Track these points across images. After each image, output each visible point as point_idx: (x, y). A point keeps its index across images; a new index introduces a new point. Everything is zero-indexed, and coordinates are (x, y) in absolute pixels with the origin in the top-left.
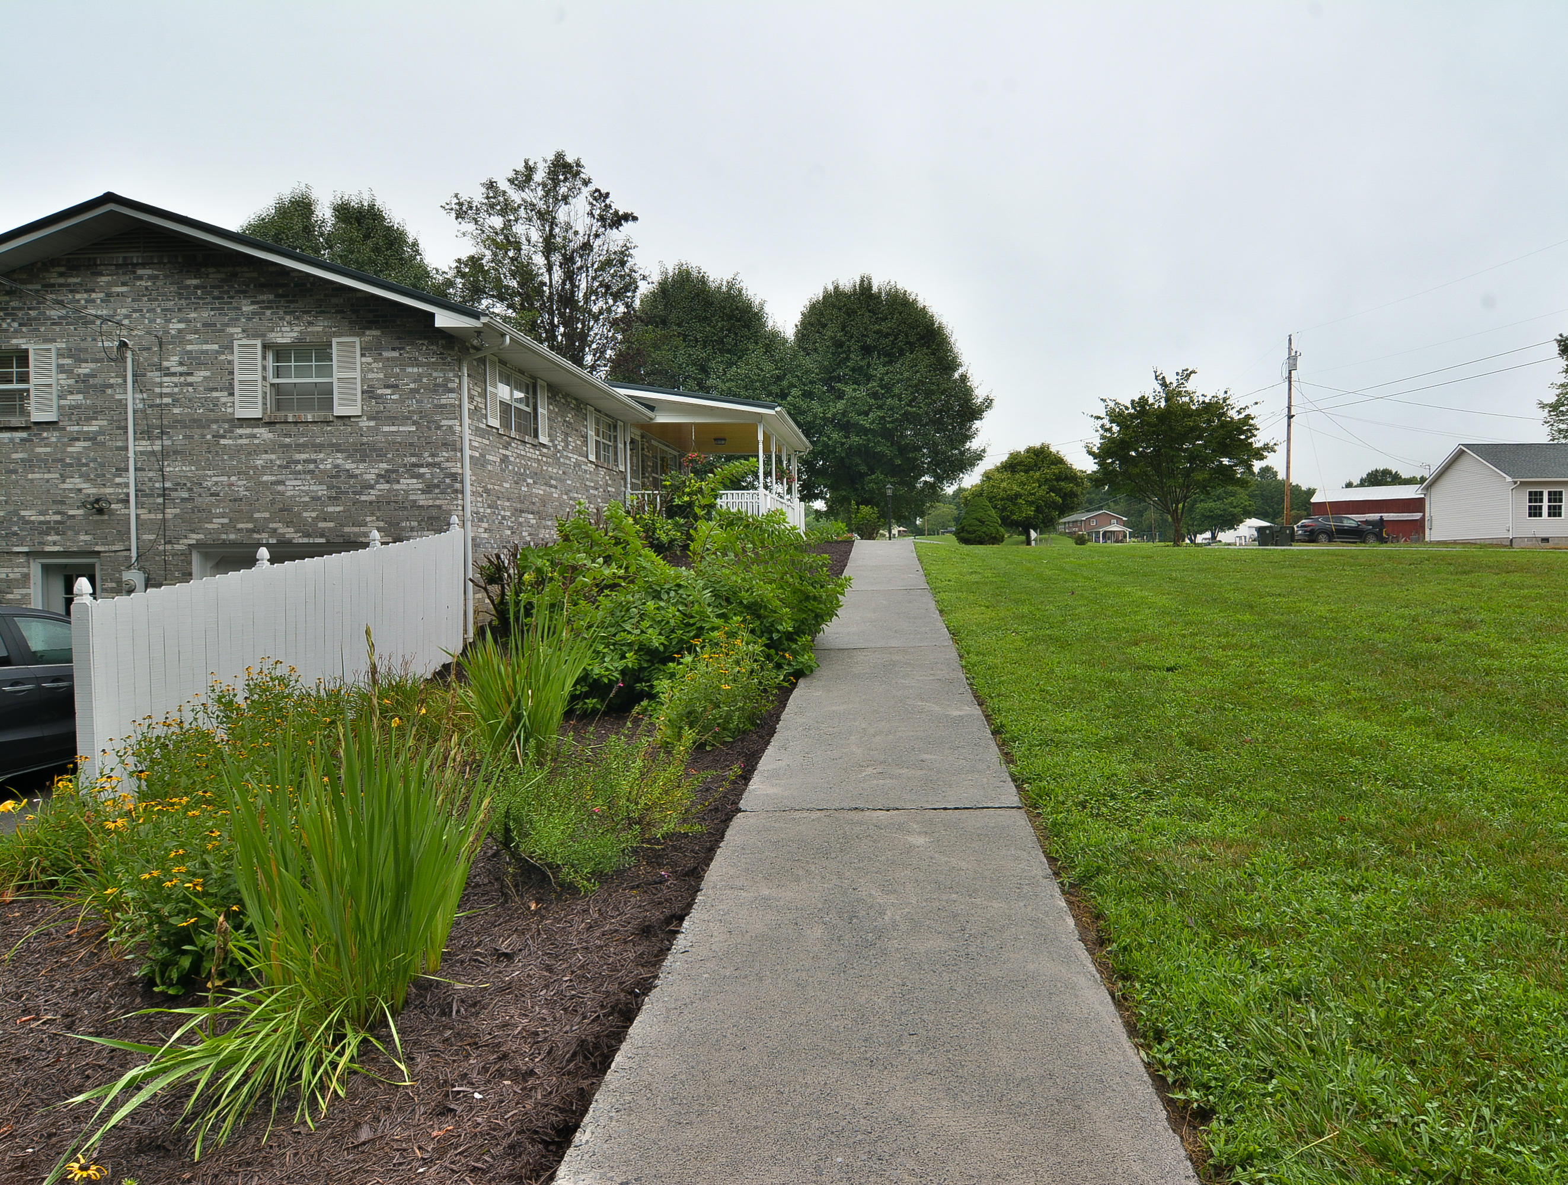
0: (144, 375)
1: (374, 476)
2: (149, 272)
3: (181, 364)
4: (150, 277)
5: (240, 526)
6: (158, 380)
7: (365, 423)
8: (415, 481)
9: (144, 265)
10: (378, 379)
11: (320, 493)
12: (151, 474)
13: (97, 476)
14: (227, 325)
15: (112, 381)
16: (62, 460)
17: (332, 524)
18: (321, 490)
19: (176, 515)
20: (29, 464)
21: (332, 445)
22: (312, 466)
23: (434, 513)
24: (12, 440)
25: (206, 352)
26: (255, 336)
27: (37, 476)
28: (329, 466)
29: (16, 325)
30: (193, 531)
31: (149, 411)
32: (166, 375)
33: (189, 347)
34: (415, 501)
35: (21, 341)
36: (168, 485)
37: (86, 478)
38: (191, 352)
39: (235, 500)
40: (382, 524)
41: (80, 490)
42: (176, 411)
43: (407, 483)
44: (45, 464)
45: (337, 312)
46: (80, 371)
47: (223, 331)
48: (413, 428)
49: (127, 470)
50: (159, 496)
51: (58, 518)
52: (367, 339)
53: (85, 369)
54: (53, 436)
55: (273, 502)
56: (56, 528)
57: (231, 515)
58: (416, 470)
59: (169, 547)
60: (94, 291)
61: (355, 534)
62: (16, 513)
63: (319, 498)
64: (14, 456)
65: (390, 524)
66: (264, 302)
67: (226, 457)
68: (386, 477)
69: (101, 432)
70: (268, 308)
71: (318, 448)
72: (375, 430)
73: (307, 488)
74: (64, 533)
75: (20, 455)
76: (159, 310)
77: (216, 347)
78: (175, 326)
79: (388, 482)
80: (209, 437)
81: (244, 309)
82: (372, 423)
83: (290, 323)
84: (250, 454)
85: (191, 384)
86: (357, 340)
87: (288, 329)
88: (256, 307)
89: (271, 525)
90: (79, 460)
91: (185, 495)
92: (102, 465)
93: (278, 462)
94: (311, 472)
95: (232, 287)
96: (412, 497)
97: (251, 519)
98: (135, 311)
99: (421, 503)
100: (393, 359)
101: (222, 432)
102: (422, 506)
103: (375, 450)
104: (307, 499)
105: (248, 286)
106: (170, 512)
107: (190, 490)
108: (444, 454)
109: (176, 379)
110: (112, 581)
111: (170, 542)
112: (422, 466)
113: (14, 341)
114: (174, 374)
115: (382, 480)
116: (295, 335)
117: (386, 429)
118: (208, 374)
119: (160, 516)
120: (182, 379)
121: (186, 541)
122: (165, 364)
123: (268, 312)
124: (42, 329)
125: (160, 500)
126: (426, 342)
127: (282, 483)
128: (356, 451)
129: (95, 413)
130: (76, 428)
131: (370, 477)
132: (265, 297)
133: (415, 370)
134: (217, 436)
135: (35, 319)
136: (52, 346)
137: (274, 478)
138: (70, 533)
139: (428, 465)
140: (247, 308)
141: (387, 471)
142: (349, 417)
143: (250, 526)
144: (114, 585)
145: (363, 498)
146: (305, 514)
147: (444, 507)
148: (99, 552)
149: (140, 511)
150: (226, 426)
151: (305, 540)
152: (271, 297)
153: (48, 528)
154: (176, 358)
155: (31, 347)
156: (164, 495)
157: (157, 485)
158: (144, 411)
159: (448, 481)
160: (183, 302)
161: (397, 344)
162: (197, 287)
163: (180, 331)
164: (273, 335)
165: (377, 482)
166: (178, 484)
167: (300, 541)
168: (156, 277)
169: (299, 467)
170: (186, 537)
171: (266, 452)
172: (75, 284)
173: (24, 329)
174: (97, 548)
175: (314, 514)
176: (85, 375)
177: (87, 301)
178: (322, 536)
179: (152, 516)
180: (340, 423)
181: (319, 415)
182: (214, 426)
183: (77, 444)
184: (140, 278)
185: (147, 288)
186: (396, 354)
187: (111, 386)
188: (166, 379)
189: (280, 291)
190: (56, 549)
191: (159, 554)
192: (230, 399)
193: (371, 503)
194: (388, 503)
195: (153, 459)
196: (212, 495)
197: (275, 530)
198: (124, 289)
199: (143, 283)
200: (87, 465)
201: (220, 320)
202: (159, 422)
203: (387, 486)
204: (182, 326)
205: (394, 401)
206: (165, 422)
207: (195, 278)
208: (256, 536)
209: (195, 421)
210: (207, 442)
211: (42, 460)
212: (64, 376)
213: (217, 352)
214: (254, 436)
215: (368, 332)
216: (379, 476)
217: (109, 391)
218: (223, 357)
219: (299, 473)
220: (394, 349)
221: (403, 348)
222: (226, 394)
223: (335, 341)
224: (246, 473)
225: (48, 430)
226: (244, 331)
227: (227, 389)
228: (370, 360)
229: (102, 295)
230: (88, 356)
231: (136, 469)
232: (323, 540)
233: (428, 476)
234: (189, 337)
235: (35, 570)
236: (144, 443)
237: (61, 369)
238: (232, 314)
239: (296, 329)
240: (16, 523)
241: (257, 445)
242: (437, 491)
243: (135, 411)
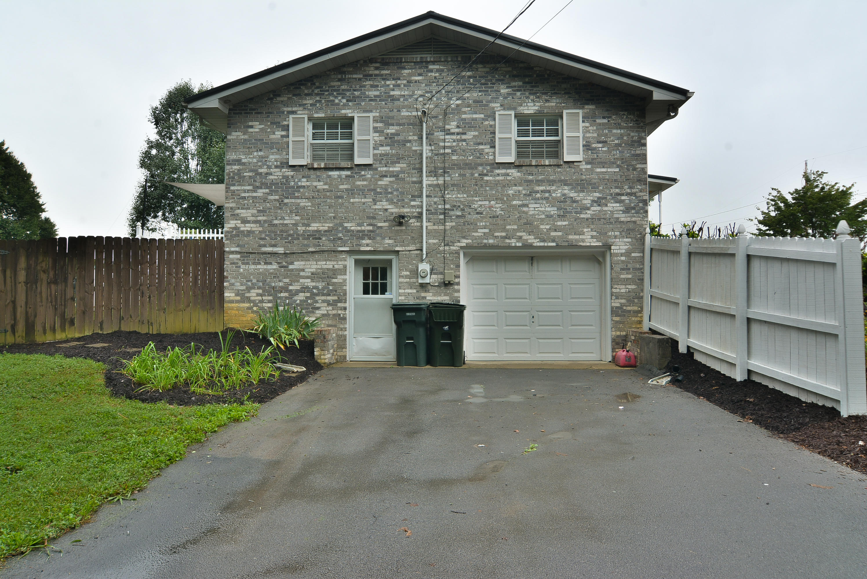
0: (433, 134)
1: (590, 202)
2: (437, 67)
3: (458, 127)
4: (438, 71)
5: (497, 234)
6: (442, 137)
7: (584, 166)
8: (618, 205)
9: (433, 63)
10: (593, 138)
11: (552, 213)
12: (436, 199)
13: (398, 200)
14: (491, 102)
15: (410, 138)
16: (374, 190)
17: (560, 234)
18: (553, 211)
19: (452, 227)
20: (351, 192)
21: (561, 181)
22: (547, 195)
24: (340, 176)
25: (475, 119)
26: (510, 109)
27: (357, 200)
28: (559, 195)
29: (344, 101)
30: (464, 238)
31: (436, 158)
32: (448, 134)
33: (464, 116)
34: (618, 218)
35: (348, 111)
36: (447, 206)
37: (391, 201)
38: (465, 119)
39: (494, 217)
40: (595, 233)
41: (386, 210)
42: (454, 158)
43: (612, 206)
44: (362, 192)
45: (565, 93)
46: (389, 131)
47: (488, 105)
48: (617, 170)
49: (421, 196)
50: (441, 214)
51: (371, 228)
52: (586, 111)
53: (392, 130)
54: (368, 174)
55: (520, 218)
56: (370, 235)
57: (491, 227)
58: (619, 197)
59: (447, 248)
60: (399, 79)
61: (577, 239)
62: (341, 225)
63: (552, 216)
64: (341, 187)
65: (601, 233)
66: (515, 87)
67: (488, 188)
68: (598, 202)
69: (402, 171)
70: (518, 91)
71: (552, 182)
72: (591, 170)
73: (543, 209)
74: (374, 239)
75: (345, 187)
76: (443, 92)
77: (483, 116)
78: (454, 102)
79: (599, 205)
80: (476, 175)
81: (502, 91)
82: (589, 166)
83: (533, 101)
84: (504, 186)
85: (465, 140)
86: (580, 111)
87: (532, 104)
88: (510, 90)
89: (518, 234)
90: (386, 190)
91: (459, 213)
92: (402, 193)
93: (524, 192)
94: (546, 199)
95: (494, 77)
96: (616, 216)
97: (504, 230)
98: (427, 92)
99: (622, 219)
100: (603, 124)
101: (485, 171)
102: (623, 222)
103: (591, 184)
104: (543, 216)
105: (505, 76)
106: (449, 224)
107: (463, 210)
108: (639, 187)
109: (454, 137)
110: (406, 270)
111: (448, 245)
112: (623, 195)
113: (344, 112)
114: (453, 134)
115: (595, 204)
116: (536, 108)
117: (598, 170)
118: (476, 133)
119: (441, 227)
120: (459, 137)
121: (459, 244)
122: (447, 127)
123: (518, 94)
124: (363, 104)
125: (442, 217)
126: (626, 113)
127: (526, 205)
128: (578, 184)
129: (398, 159)
130: (385, 169)
131: (587, 202)
132: (517, 84)
133: (619, 131)
134: (482, 175)
135: (358, 97)
136: (371, 115)
137: (520, 203)
138: (378, 238)
139: (628, 194)
140: (504, 91)
141: (599, 198)
142: (574, 162)
143: (504, 234)
144: (407, 273)
145: (582, 216)
146: (542, 227)
147: (638, 222)
148: (398, 251)
149: (429, 224)
150: (488, 168)
151: (542, 244)
152: (521, 83)
153: (362, 235)
154: (455, 123)
155: (355, 115)
156: (444, 214)
157: (440, 207)
158: (431, 158)
159: (641, 205)
160: (460, 86)
161: (606, 114)
162: (470, 77)
163: (458, 105)
164: (522, 108)
165: (592, 206)
166: (455, 206)
167: (538, 244)
168: (442, 70)
169: (538, 195)
170: (459, 241)
171: (516, 185)
172: (386, 74)
173: (350, 104)
174: (397, 249)
175: (548, 227)
176: (391, 134)
177: (394, 86)
178: (553, 241)
179: (436, 227)
180: (566, 166)
181: (553, 161)
182: (480, 168)
183: (385, 179)
184: (431, 71)
185: (435, 77)
186: (606, 121)
187: (410, 141)
188: (447, 137)
189: (527, 80)
190: (368, 249)
191: (440, 252)
192: (492, 150)
193: (587, 219)
194: (599, 219)
195: (437, 189)
196: (478, 213)
197: (521, 237)
198: (420, 78)
199: (433, 74)
200: (391, 193)
201: (485, 99)
202: (442, 165)
203: (599, 208)
204: (459, 102)
205: (604, 152)
206: (447, 165)
208: (507, 241)
209: (466, 164)
210: (475, 179)
211: (360, 190)
212: (377, 134)
213: (484, 119)
214: (508, 175)
215: (587, 107)
216: (593, 201)
217: (408, 145)
218: (487, 123)
219: (538, 199)
220: (604, 118)
221: (610, 117)
222: (489, 146)
223: (565, 112)
224: (502, 199)
225: (365, 170)
226: (502, 106)
227: (489, 144)
228: (588, 124)
229: (405, 82)
230: (394, 122)
231: (427, 196)
232: (554, 244)
233: (627, 201)
234: (464, 109)
235: (350, 263)
236: (432, 179)
237: (376, 130)
238: (494, 95)
239: (537, 104)
240: (341, 232)
241: (510, 181)
242: (633, 211)
243: (427, 158)
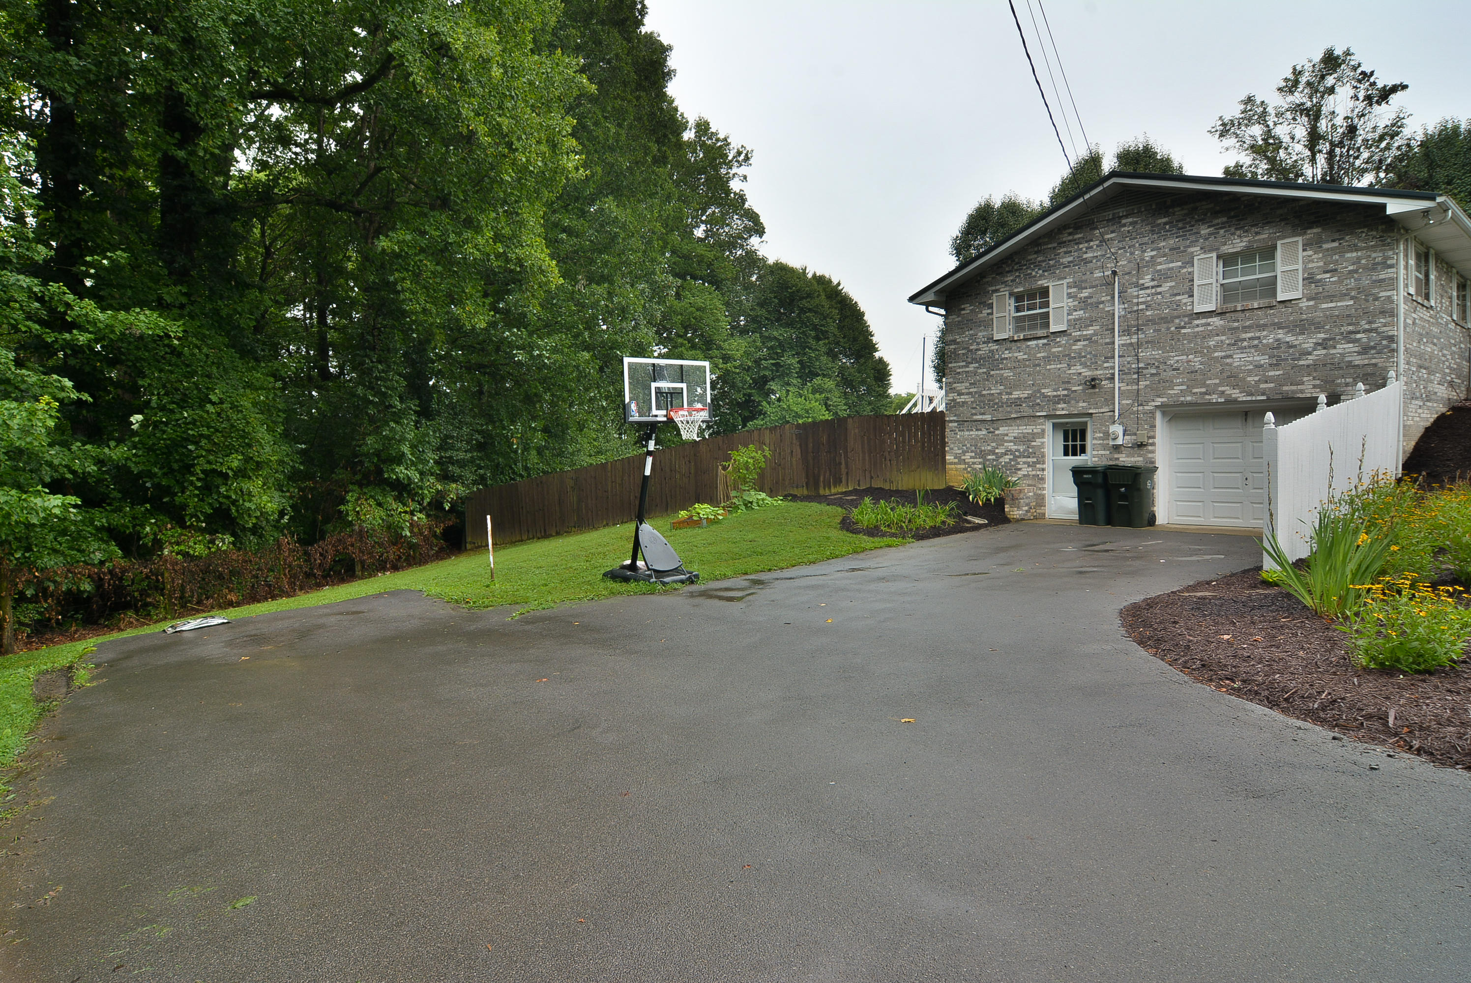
0: (1126, 292)
1: (1312, 345)
2: (1130, 220)
3: (1153, 280)
4: (1131, 224)
5: (1195, 390)
6: (1136, 293)
7: (1304, 304)
8: (1351, 345)
9: (1126, 217)
10: (1318, 268)
11: (1262, 362)
12: (1129, 359)
13: (1092, 363)
14: (1189, 247)
15: (1103, 299)
16: (1069, 355)
17: (1272, 385)
18: (1264, 360)
19: (1146, 386)
20: (1048, 360)
21: (1274, 324)
22: (1256, 342)
23: (1369, 370)
24: (1037, 345)
25: (1172, 269)
26: (1210, 251)
27: (1053, 366)
28: (1271, 341)
29: (1041, 272)
30: (1159, 396)
31: (1129, 316)
32: (1141, 289)
33: (1159, 268)
34: (1351, 362)
35: (1044, 282)
36: (1141, 365)
37: (1084, 365)
38: (1160, 270)
39: (1192, 372)
40: (1318, 382)
41: (1080, 374)
42: (1148, 313)
43: (1343, 347)
44: (1058, 358)
45: (1281, 220)
46: (1082, 295)
47: (1185, 251)
48: (1352, 302)
49: (1113, 357)
50: (1134, 373)
51: (1066, 392)
52: (1308, 237)
53: (1085, 294)
54: (1063, 340)
55: (1222, 372)
56: (1065, 399)
57: (1188, 383)
58: (1353, 336)
59: (1141, 408)
60: (1092, 240)
61: (1293, 392)
62: (1039, 391)
63: (1262, 366)
64: (1039, 355)
65: (1326, 382)
66: (1218, 224)
67: (1185, 342)
68: (1323, 344)
69: (1095, 334)
70: (1221, 228)
71: (1263, 327)
72: (1315, 308)
73: (1251, 359)
74: (1069, 402)
75: (1042, 355)
76: (1137, 245)
77: (1180, 264)
78: (1149, 254)
79: (1325, 348)
80: (1173, 329)
81: (1202, 232)
82: (1311, 303)
83: (1240, 236)
84: (1204, 337)
85: (1160, 293)
86: (1300, 239)
87: (1238, 241)
88: (1212, 229)
89: (1220, 389)
90: (1080, 354)
91: (1154, 371)
92: (1095, 356)
93: (1227, 342)
94: (1256, 346)
95: (1193, 218)
96: (1347, 359)
97: (1204, 385)
98: (1120, 249)
99: (1357, 363)
100: (1332, 249)
101: (1183, 324)
102: (1358, 365)
103: (1314, 324)
104: (1251, 367)
105: (1206, 215)
106: (1142, 384)
107: (1158, 367)
108: (1382, 320)
109: (1148, 291)
110: (1100, 432)
111: (1141, 405)
112: (1358, 332)
113: (1040, 282)
114: (1147, 288)
115: (1319, 348)
116: (1244, 244)
117: (1324, 306)
118: (1173, 284)
119: (1135, 387)
120: (1153, 290)
121: (1153, 404)
122: (1141, 282)
123: (1222, 231)
124: (1058, 272)
125: (1135, 376)
126: (1365, 230)
127: (1230, 356)
128: (1296, 326)
129: (1091, 322)
130: (1078, 333)
131: (1308, 345)
132: (1219, 221)
133: (1354, 254)
134: (1179, 328)
135: (1053, 266)
136: (1065, 282)
137: (1223, 354)
138: (1073, 402)
139: (1365, 331)
140: (1204, 231)
141: (1324, 339)
142: (1291, 300)
143: (1203, 390)
144: (1101, 435)
145: (1301, 363)
146: (1249, 379)
147: (1380, 365)
148: (1092, 414)
149: (1121, 385)
150: (1186, 319)
151: (1249, 398)
152: (1225, 219)
153: (1058, 400)
154: (1150, 276)
155: (1051, 284)
156: (1138, 373)
157: (1133, 366)
158: (1124, 316)
159: (1384, 342)
160: (1155, 236)
161: (1337, 236)
162: (1165, 224)
163: (1152, 257)
164: (1226, 247)
165: (1315, 349)
166: (1149, 364)
167: (1244, 399)
168: (1136, 222)
169: (1245, 344)
170: (1153, 401)
171: (1218, 335)
172: (1079, 238)
173: (1046, 274)
174: (1091, 411)
175: (1257, 378)
176: (1085, 298)
177: (1087, 248)
178: (1263, 394)
179: (1129, 387)
180: (1282, 305)
181: (1264, 302)
182: (1177, 321)
183: (1079, 343)
184: (1124, 225)
185: (1129, 232)
186: (1336, 244)
187: (1103, 302)
188: (1141, 292)
189: (1232, 214)
190: (1064, 412)
191: (1133, 413)
192: (1190, 299)
193: (1308, 366)
194: (1324, 365)
195: (1130, 348)
196: (1174, 370)
197: (1223, 392)
198: (1113, 235)
199: (1126, 229)
200: (1085, 357)
201: (1182, 244)
202: (1136, 323)
203: (1324, 352)
204: (1154, 253)
205: (1334, 283)
206: (1140, 322)
207: (1165, 217)
208: (1207, 397)
209: (1162, 318)
210: (1172, 333)
211: (1056, 356)
212: (1071, 300)
213: (1180, 267)
214: (1209, 324)
215: (1309, 231)
216: (1317, 344)
217: (1101, 306)
218: (1185, 270)
219: (1245, 348)
220: (1333, 241)
221: (1342, 239)
222: (1187, 296)
223: (1279, 243)
224: (1200, 352)
225: (1060, 336)
226: (1201, 248)
227: (1187, 293)
228: (1310, 253)
229: (1097, 242)
230: (1088, 285)
231: (1119, 356)
232: (1264, 398)
233: (1365, 340)
234: (1159, 260)
235: (1048, 426)
236: (1125, 338)
237: (1069, 296)
238: (1193, 238)
239: (1245, 239)
240: (1039, 398)
241: (1211, 331)
242: (1373, 352)
243: (1119, 317)
